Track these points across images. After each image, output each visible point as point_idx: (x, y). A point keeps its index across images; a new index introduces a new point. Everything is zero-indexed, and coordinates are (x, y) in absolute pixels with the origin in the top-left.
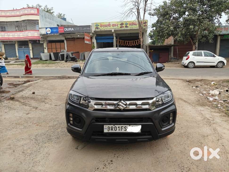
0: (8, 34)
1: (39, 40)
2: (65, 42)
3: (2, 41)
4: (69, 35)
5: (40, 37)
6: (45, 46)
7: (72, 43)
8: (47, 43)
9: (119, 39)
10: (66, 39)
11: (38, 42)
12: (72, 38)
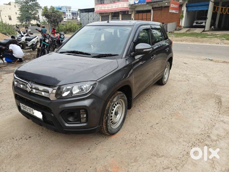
0: (104, 6)
1: (128, 11)
2: (152, 12)
3: (100, 13)
4: (156, 4)
5: (129, 8)
6: (132, 17)
7: (159, 12)
8: (135, 14)
9: (222, 6)
10: (153, 8)
11: (127, 12)
12: (159, 7)
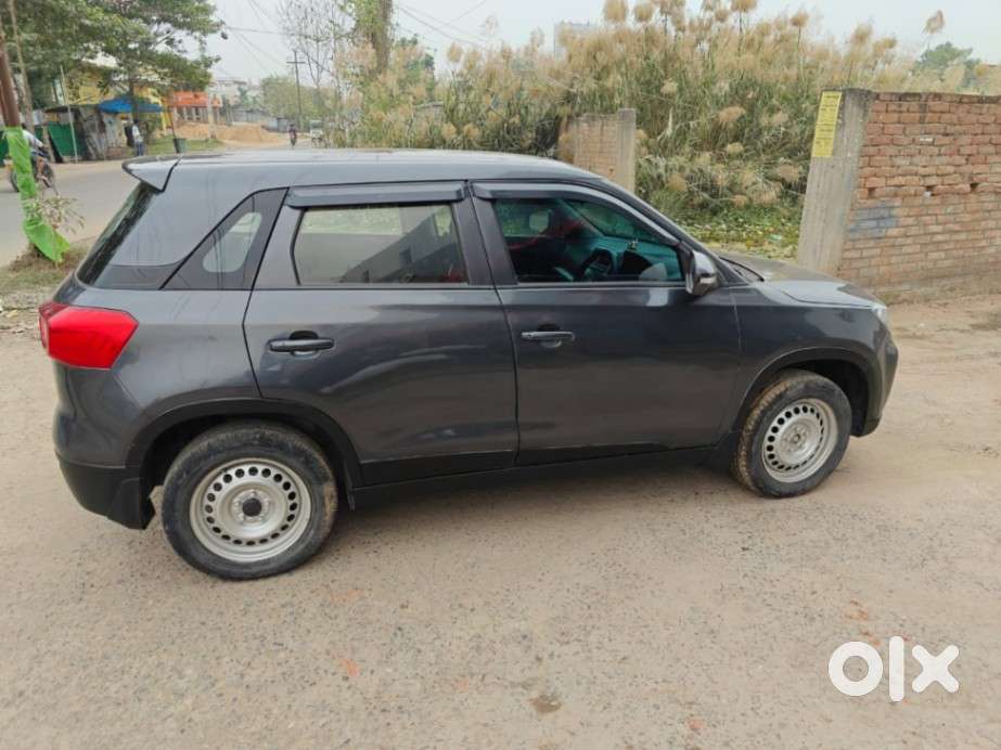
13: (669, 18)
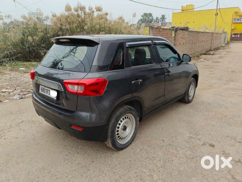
13: (82, 11)
